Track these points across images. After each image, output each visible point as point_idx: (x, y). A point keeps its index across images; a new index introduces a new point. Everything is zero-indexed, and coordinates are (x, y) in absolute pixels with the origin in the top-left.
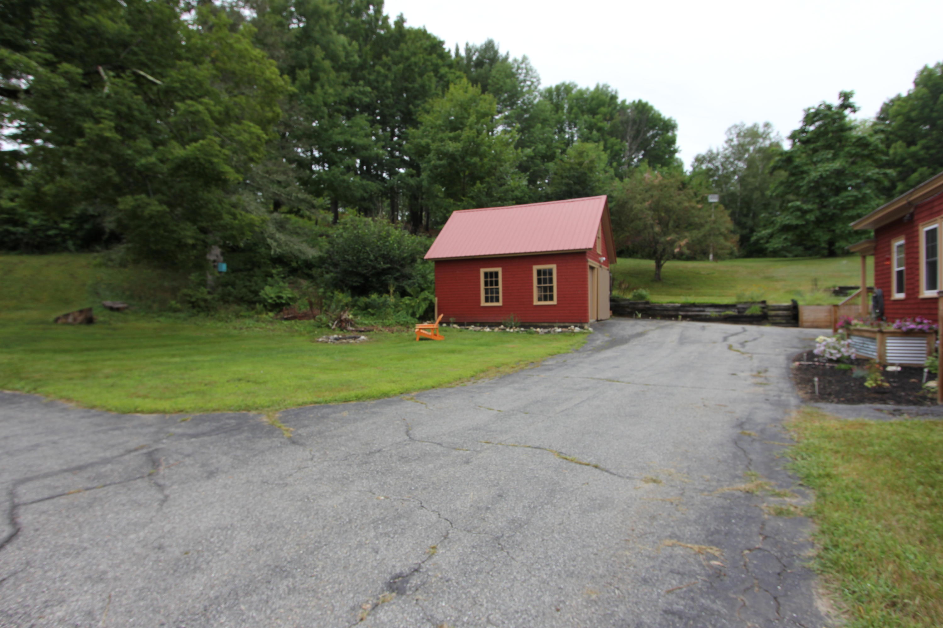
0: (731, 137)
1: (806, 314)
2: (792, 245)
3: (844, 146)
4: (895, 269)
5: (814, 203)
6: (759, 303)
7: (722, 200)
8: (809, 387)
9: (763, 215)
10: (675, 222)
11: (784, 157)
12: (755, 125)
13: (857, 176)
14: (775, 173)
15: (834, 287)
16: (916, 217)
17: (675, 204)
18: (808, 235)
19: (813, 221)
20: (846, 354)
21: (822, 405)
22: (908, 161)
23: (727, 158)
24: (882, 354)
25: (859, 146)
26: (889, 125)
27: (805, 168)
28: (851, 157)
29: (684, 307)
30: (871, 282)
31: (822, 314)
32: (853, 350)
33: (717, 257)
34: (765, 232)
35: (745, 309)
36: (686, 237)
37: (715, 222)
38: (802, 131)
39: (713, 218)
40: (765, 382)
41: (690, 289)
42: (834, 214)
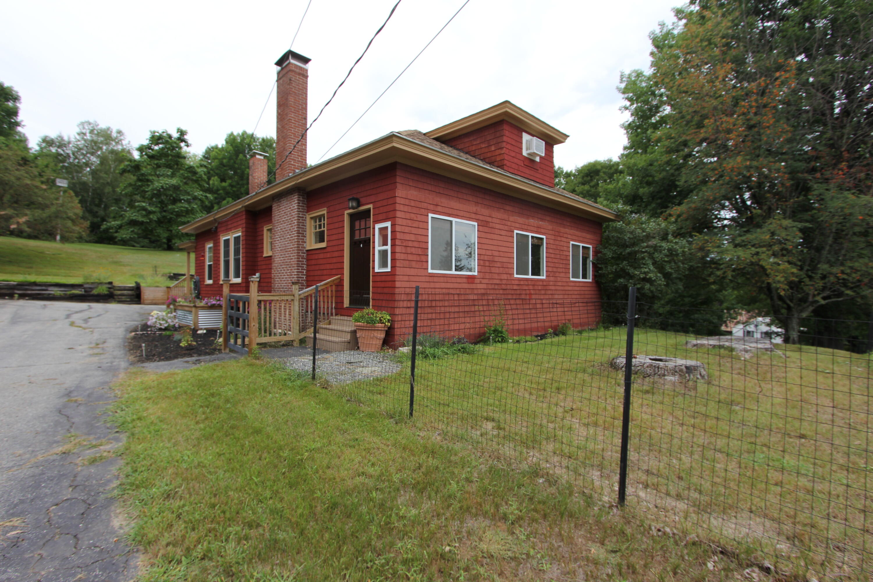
0: (84, 131)
1: (147, 294)
2: (139, 237)
3: (180, 169)
4: (207, 263)
5: (157, 207)
6: (106, 283)
7: (72, 187)
8: (139, 351)
9: (113, 208)
10: (12, 196)
11: (133, 164)
12: (109, 129)
13: (188, 194)
14: (126, 175)
15: (170, 273)
16: (219, 230)
17: (13, 179)
18: (151, 231)
19: (155, 221)
20: (172, 324)
21: (146, 364)
22: (221, 192)
23: (80, 149)
24: (196, 323)
25: (190, 172)
26: (210, 164)
27: (150, 178)
28: (185, 179)
29: (21, 285)
30: (193, 272)
31: (160, 294)
32: (177, 320)
33: (64, 239)
34: (115, 223)
35: (92, 289)
36: (26, 215)
37: (62, 205)
38: (149, 147)
39: (60, 201)
40: (101, 352)
41: (31, 268)
42: (171, 218)
